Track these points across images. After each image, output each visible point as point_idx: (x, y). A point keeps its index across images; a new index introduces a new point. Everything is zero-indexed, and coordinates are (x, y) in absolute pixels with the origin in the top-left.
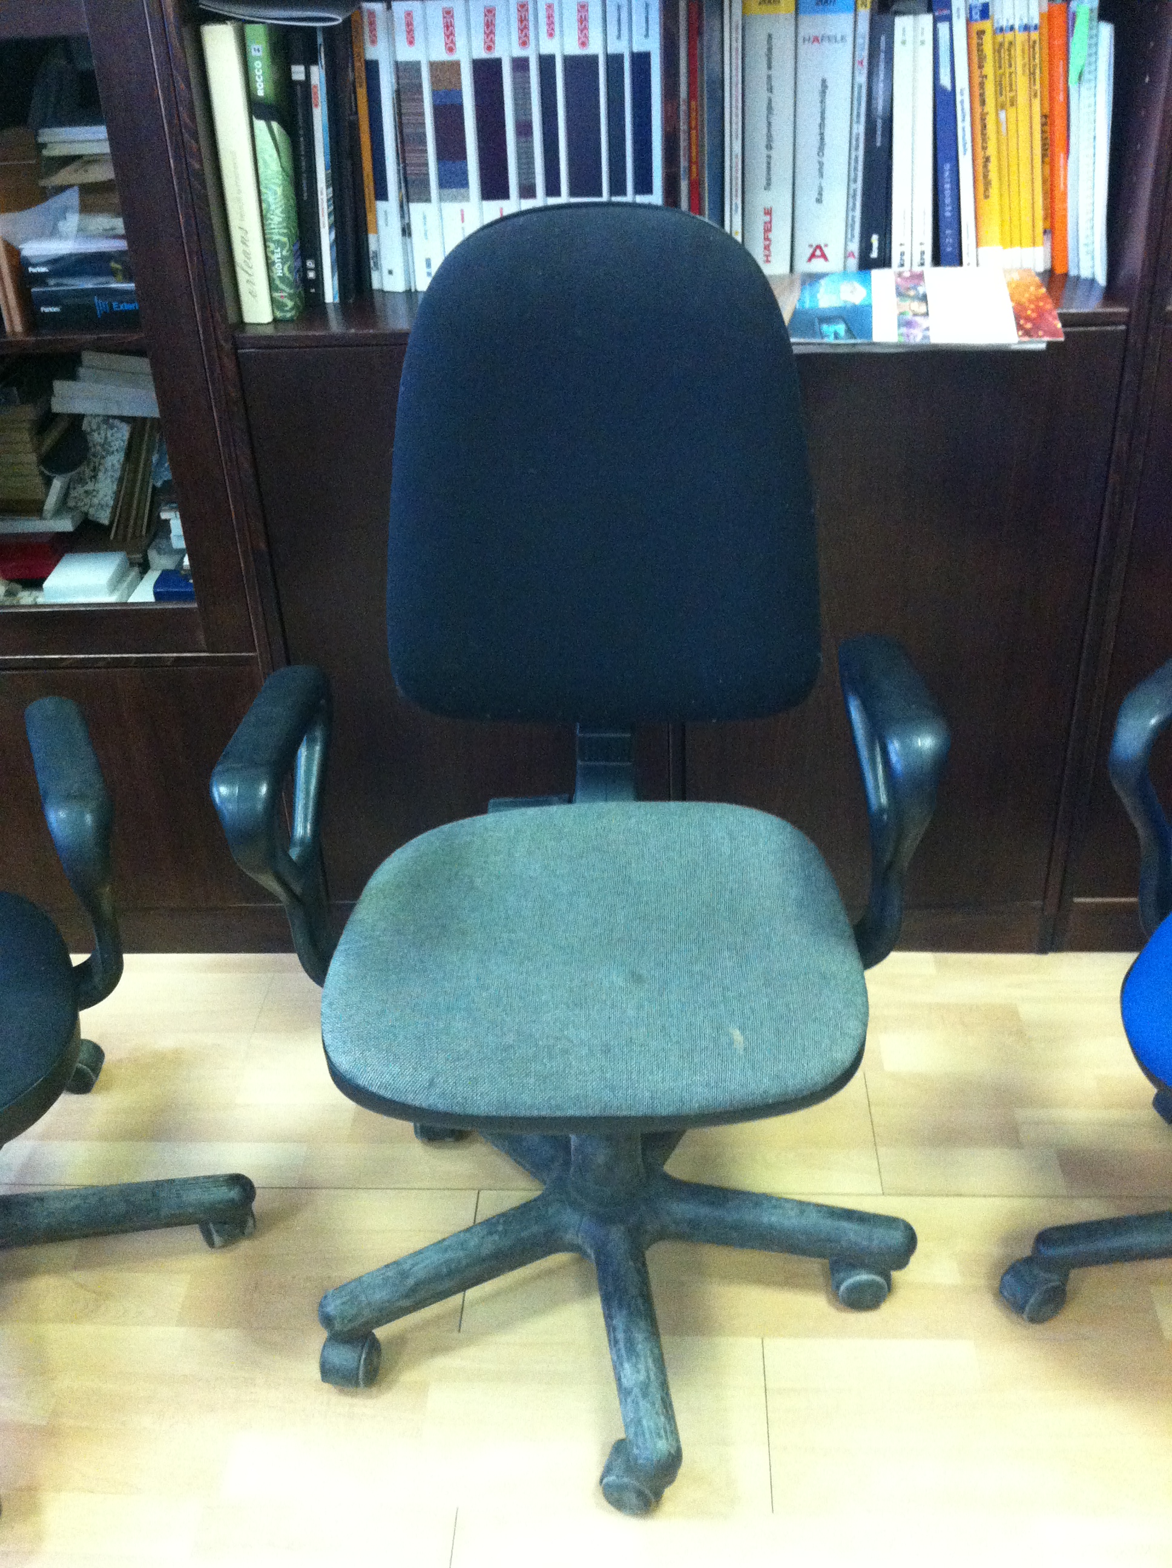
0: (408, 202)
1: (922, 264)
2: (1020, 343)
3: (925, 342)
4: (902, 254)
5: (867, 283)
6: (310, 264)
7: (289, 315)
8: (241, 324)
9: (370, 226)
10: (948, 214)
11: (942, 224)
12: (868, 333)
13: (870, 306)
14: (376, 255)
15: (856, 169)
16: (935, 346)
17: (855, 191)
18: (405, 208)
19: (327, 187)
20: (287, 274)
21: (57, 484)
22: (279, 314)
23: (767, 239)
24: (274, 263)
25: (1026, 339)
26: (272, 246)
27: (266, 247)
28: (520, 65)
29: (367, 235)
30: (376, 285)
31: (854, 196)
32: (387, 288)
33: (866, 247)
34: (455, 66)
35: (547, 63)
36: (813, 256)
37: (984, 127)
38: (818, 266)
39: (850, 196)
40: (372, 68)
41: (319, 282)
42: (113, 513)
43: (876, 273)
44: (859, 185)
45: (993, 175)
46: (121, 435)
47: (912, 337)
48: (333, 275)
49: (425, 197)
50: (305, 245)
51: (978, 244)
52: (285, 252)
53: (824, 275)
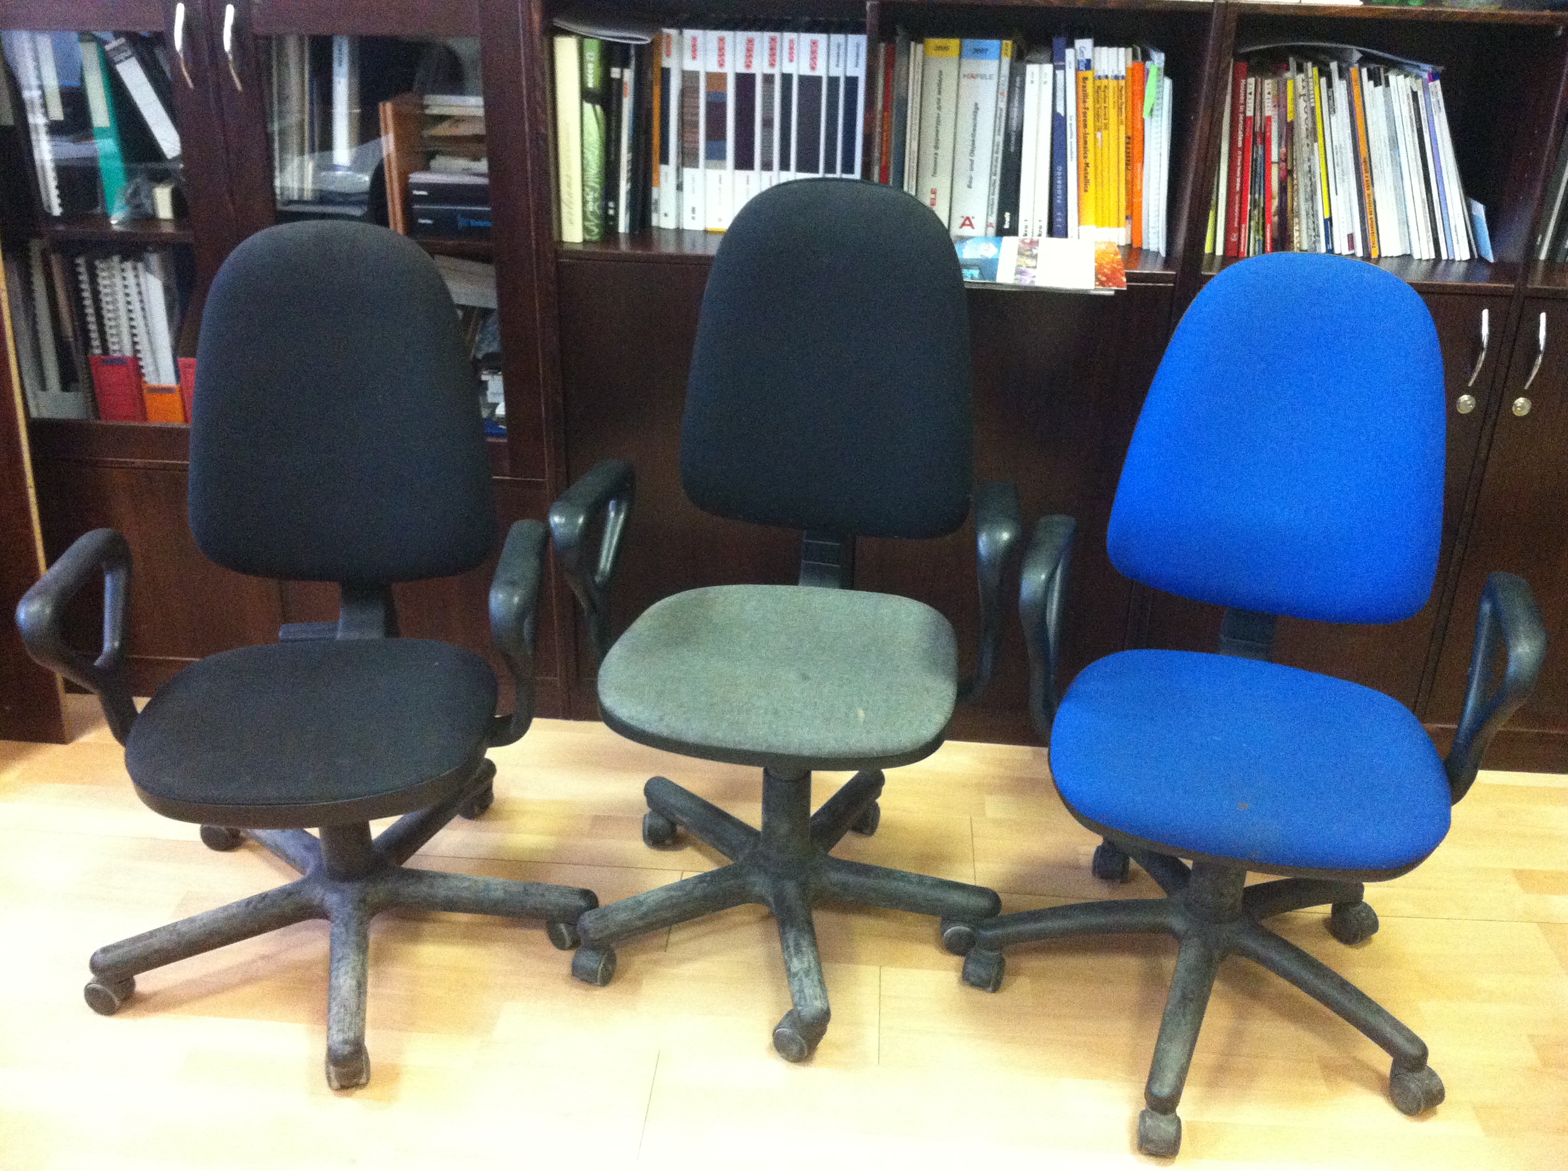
0: (683, 167)
1: (1040, 235)
2: (1095, 289)
3: (1032, 285)
4: (1026, 227)
5: (998, 246)
6: (611, 204)
7: (595, 238)
8: (561, 242)
9: (654, 182)
10: (1059, 201)
11: (1055, 210)
12: (994, 278)
13: (998, 259)
14: (657, 202)
15: (996, 166)
16: (1037, 288)
17: (995, 180)
18: (680, 171)
19: (628, 152)
20: (596, 208)
22: (588, 237)
24: (588, 202)
25: (1101, 287)
26: (587, 189)
27: (583, 190)
28: (768, 79)
29: (651, 188)
30: (654, 223)
31: (994, 187)
32: (662, 226)
33: (1001, 221)
34: (722, 77)
35: (787, 79)
36: (963, 224)
37: (1086, 142)
38: (967, 231)
39: (992, 184)
40: (665, 73)
41: (615, 218)
43: (1006, 240)
44: (997, 178)
45: (1091, 177)
47: (1023, 281)
48: (626, 214)
49: (695, 164)
50: (609, 191)
51: (1079, 223)
52: (596, 195)
53: (971, 238)
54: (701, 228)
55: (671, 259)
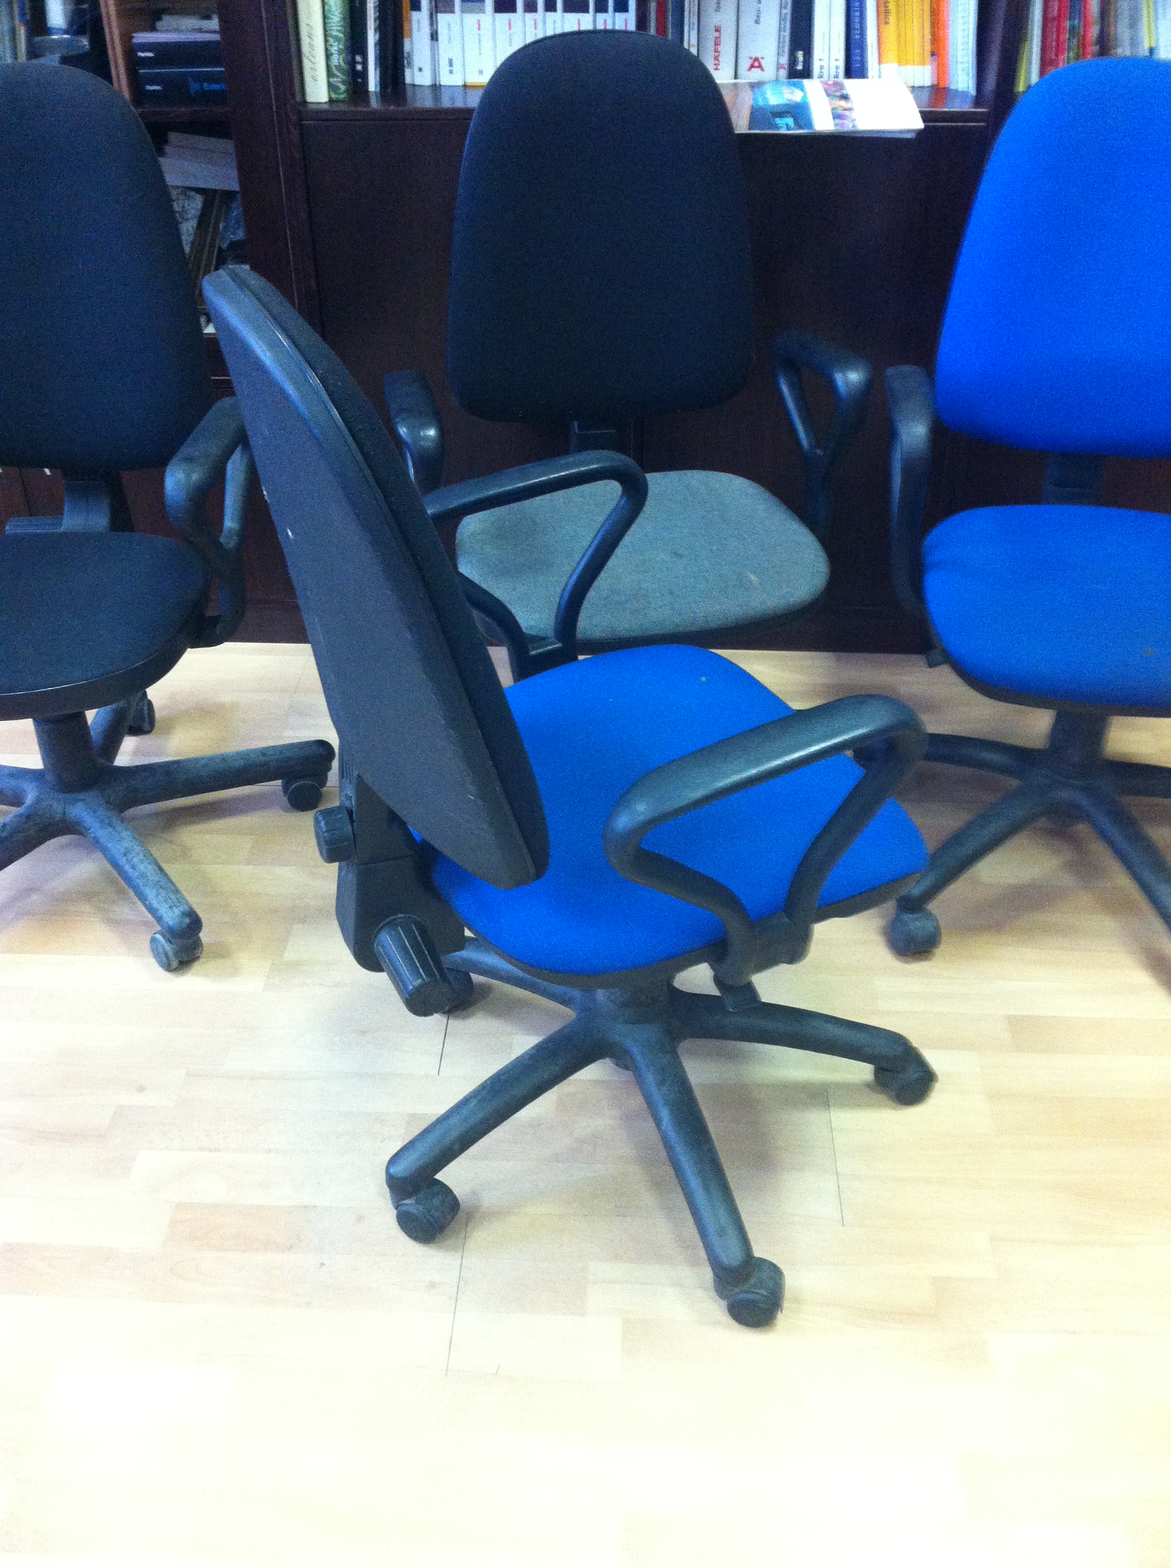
0: (437, 12)
1: (837, 77)
3: (854, 129)
4: (822, 67)
6: (358, 58)
7: (342, 97)
8: (305, 102)
9: (406, 32)
10: (857, 37)
11: (852, 47)
12: (808, 124)
13: (807, 103)
14: (410, 55)
17: (785, 15)
18: (434, 17)
20: (342, 62)
22: (334, 96)
23: (716, 51)
24: (332, 54)
26: (331, 40)
27: (326, 41)
29: (403, 38)
30: (408, 80)
31: (785, 20)
33: (793, 61)
36: (752, 66)
38: (755, 75)
39: (782, 19)
44: (788, 11)
45: (892, 6)
46: (196, 204)
48: (376, 69)
49: (450, 9)
50: (355, 43)
51: (880, 62)
52: (341, 46)
53: (764, 82)
54: (460, 82)
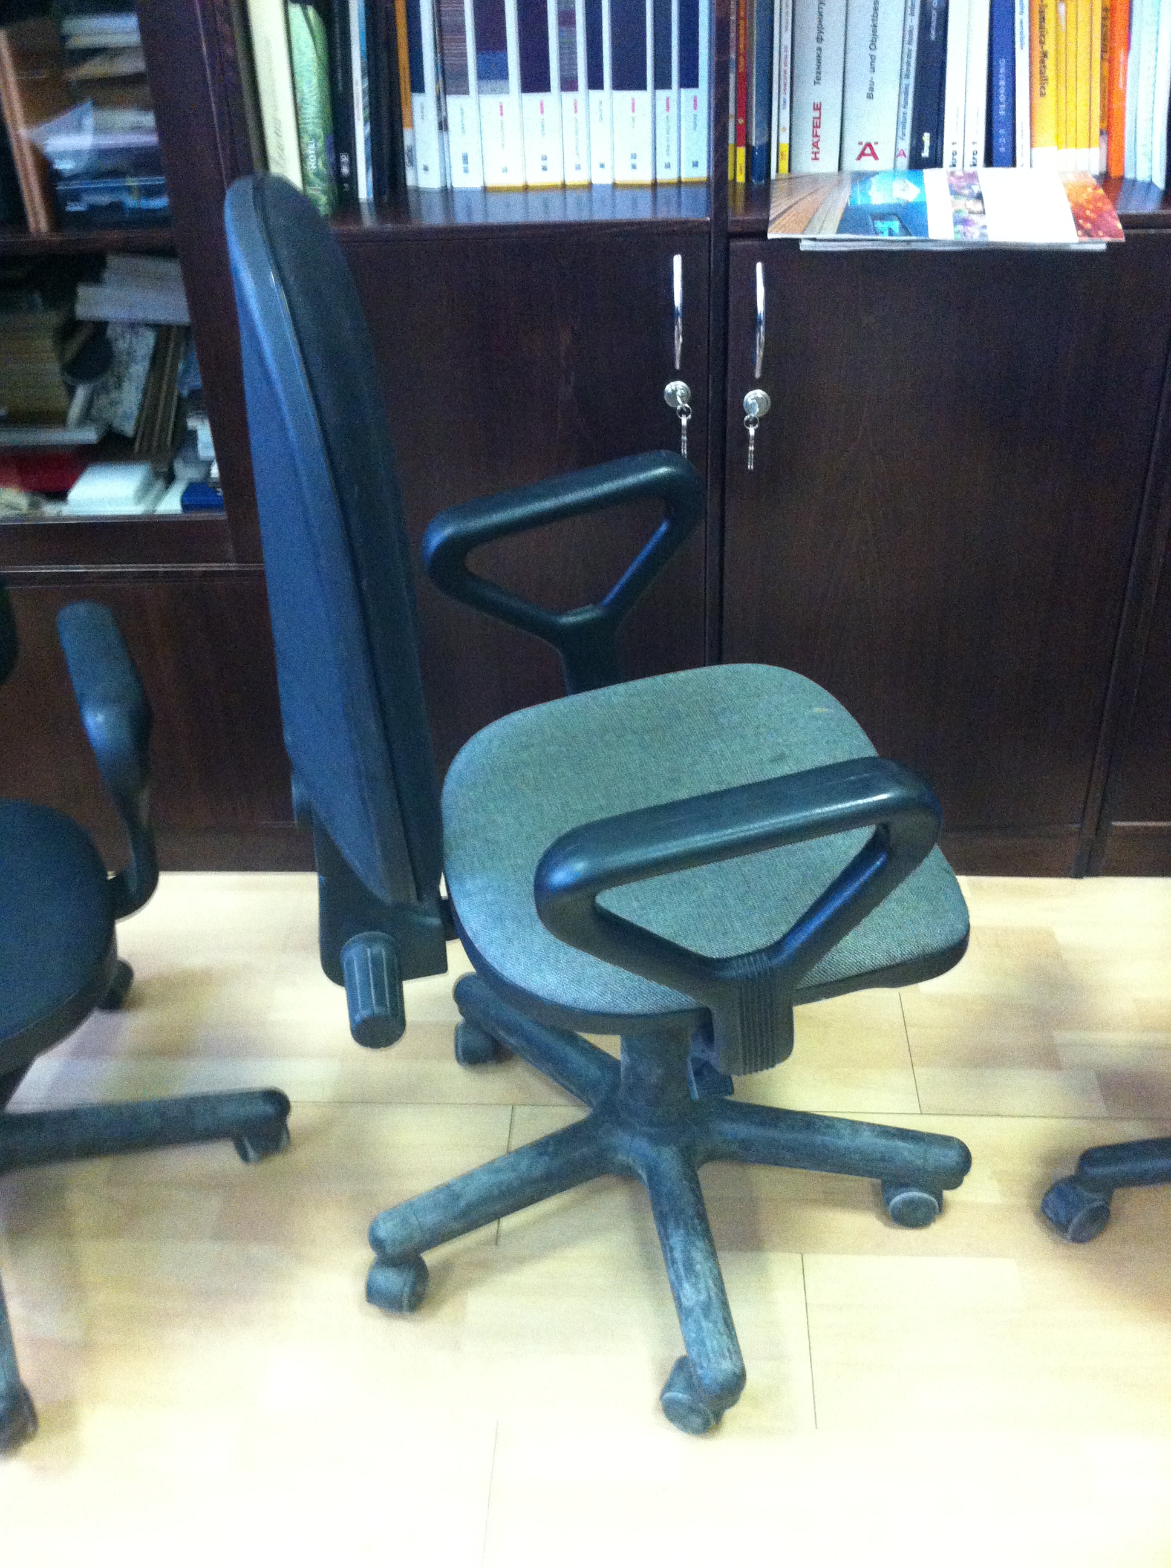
0: (445, 94)
1: (974, 165)
2: (1080, 243)
3: (982, 240)
4: (954, 154)
6: (344, 159)
9: (406, 120)
10: (1002, 113)
11: (995, 123)
14: (412, 150)
15: (909, 64)
16: (993, 244)
17: (907, 86)
18: (442, 100)
19: (363, 78)
20: (322, 168)
21: (81, 394)
23: (815, 136)
24: (308, 155)
25: (1086, 239)
26: (306, 139)
27: (299, 137)
29: (402, 129)
30: (410, 181)
31: (906, 93)
32: (422, 185)
33: (917, 146)
36: (862, 154)
37: (1043, 19)
38: (868, 164)
39: (903, 91)
41: (352, 179)
42: (138, 425)
44: (911, 81)
45: (1050, 72)
46: (147, 342)
47: (968, 235)
48: (368, 171)
49: (462, 89)
50: (339, 139)
51: (1033, 144)
53: (875, 174)
54: (478, 185)
55: (437, 233)
